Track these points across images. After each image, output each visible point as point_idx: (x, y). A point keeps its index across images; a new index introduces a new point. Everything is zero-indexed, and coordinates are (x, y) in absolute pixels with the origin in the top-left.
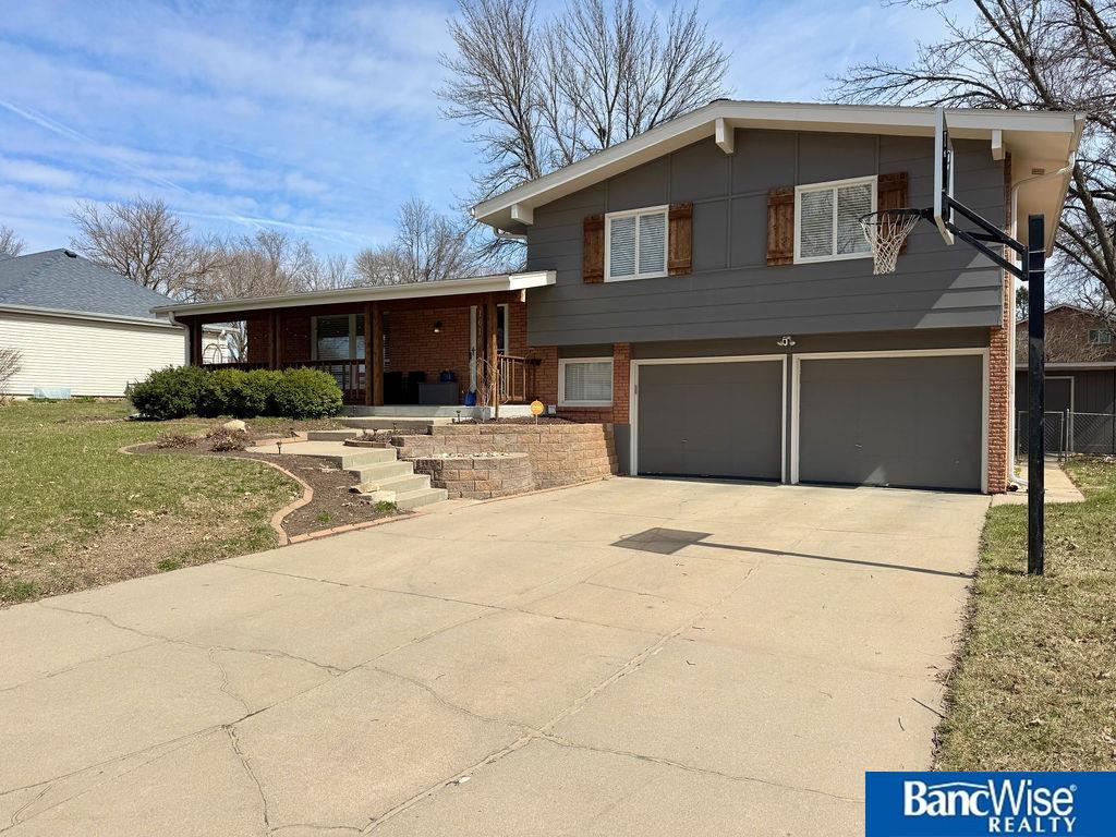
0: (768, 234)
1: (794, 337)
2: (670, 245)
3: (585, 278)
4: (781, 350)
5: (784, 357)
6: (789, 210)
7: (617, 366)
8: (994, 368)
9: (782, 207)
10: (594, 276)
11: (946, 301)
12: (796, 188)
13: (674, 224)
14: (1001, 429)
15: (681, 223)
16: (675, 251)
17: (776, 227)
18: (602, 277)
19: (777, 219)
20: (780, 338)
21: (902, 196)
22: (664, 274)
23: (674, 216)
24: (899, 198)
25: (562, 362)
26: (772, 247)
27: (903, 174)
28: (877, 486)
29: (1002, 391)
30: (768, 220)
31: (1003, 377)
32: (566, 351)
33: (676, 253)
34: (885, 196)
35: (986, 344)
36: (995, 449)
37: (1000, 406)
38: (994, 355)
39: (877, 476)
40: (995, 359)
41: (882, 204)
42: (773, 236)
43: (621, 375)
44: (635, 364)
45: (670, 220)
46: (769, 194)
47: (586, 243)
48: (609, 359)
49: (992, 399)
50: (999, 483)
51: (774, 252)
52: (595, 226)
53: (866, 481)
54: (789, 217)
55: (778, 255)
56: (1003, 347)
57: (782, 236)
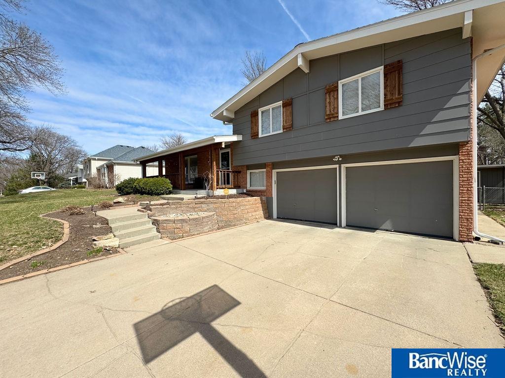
0: (326, 107)
1: (341, 156)
2: (283, 118)
3: (252, 137)
4: (335, 163)
5: (337, 166)
6: (336, 93)
7: (267, 172)
8: (462, 167)
9: (332, 92)
10: (255, 135)
11: (429, 129)
12: (339, 82)
13: (285, 109)
14: (468, 203)
15: (288, 107)
16: (285, 121)
17: (330, 103)
18: (258, 135)
19: (330, 99)
20: (334, 157)
21: (399, 74)
22: (281, 131)
23: (285, 105)
24: (397, 75)
25: (249, 172)
26: (328, 113)
27: (399, 61)
28: (387, 230)
29: (469, 181)
30: (326, 100)
31: (470, 172)
32: (249, 167)
33: (286, 121)
34: (388, 76)
35: (457, 154)
36: (464, 215)
37: (468, 190)
38: (462, 160)
39: (388, 224)
40: (463, 162)
41: (387, 80)
42: (328, 107)
43: (269, 176)
44: (274, 172)
45: (283, 107)
46: (326, 87)
47: (252, 122)
48: (265, 170)
49: (461, 186)
50: (468, 236)
51: (329, 115)
52: (255, 115)
53: (381, 228)
54: (336, 97)
55: (331, 116)
56: (469, 154)
57: (333, 107)
